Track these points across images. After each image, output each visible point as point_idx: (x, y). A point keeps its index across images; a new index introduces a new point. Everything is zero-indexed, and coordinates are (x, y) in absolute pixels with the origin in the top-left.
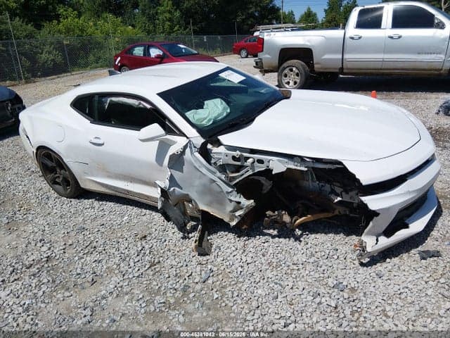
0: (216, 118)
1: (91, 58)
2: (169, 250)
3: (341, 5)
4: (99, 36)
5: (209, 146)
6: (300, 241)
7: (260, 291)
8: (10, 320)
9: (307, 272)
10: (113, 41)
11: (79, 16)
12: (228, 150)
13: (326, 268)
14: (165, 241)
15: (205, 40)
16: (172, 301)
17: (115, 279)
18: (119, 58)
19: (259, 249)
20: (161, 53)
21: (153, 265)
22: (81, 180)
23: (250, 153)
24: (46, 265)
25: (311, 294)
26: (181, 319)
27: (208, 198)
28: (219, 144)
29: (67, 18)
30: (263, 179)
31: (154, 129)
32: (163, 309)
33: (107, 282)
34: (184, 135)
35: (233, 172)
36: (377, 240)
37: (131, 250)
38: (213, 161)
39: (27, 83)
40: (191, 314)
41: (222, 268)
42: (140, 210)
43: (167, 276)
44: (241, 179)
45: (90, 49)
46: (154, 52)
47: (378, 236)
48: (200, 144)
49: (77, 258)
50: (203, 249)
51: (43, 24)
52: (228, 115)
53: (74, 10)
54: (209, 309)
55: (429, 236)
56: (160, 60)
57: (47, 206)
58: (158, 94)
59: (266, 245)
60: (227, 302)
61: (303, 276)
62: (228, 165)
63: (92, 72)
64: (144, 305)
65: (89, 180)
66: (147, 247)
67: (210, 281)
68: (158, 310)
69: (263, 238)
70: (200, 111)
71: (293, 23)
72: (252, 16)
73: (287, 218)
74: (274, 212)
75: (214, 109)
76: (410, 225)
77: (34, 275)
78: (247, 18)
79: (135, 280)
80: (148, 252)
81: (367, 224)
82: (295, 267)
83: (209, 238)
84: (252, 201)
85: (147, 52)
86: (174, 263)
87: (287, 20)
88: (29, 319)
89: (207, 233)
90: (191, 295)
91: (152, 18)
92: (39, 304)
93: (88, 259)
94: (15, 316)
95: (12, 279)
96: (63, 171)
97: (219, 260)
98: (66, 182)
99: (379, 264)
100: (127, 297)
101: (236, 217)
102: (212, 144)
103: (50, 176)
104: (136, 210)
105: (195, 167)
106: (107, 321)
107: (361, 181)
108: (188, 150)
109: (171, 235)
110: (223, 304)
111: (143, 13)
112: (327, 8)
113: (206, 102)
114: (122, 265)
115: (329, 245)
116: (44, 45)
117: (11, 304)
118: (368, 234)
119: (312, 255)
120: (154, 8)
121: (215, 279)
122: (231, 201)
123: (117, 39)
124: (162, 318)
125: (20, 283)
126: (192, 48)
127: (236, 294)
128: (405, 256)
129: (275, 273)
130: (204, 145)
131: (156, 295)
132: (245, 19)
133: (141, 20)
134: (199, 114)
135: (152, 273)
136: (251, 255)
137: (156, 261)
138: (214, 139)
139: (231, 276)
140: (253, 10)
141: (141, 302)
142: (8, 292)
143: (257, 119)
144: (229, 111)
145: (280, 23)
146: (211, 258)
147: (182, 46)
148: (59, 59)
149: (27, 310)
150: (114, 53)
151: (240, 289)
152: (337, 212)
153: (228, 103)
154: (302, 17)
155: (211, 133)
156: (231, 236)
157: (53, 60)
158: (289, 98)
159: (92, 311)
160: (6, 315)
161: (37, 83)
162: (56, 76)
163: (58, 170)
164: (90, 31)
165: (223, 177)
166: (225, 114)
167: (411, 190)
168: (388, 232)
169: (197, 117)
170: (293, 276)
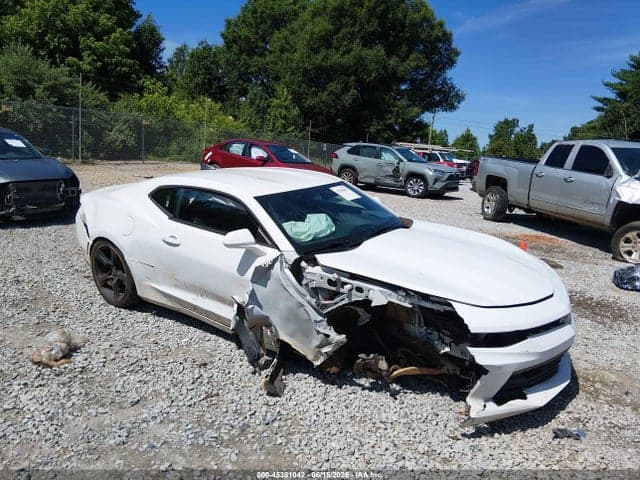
0: (317, 234)
1: (174, 147)
2: (232, 383)
3: (512, 132)
4: (189, 121)
5: (303, 264)
6: (396, 399)
7: (333, 444)
8: (30, 425)
9: (395, 433)
10: (207, 131)
11: (169, 93)
12: (324, 271)
13: (419, 432)
14: (229, 373)
15: (325, 149)
16: (226, 437)
17: (161, 403)
18: (210, 153)
19: (343, 399)
20: (265, 155)
21: (209, 396)
22: (140, 285)
23: (350, 278)
24: (80, 376)
25: (395, 455)
26: (234, 458)
27: (292, 326)
28: (315, 263)
29: (153, 93)
30: (360, 311)
31: (244, 235)
32: (214, 444)
33: (150, 406)
34: (275, 246)
35: (326, 299)
36: (485, 406)
37: (185, 376)
38: (304, 282)
39: (83, 163)
40: (246, 455)
41: (293, 413)
42: (204, 334)
43: (225, 410)
44: (334, 307)
45: (176, 136)
46: (257, 153)
47: (486, 401)
48: (293, 260)
49: (118, 374)
50: (273, 389)
51: (120, 94)
52: (332, 234)
53: (165, 85)
54: (269, 454)
55: (554, 418)
56: (262, 162)
57: (89, 313)
58: (256, 198)
59: (352, 396)
60: (292, 450)
61: (390, 437)
62: (321, 288)
63: (171, 165)
64: (192, 436)
65: (149, 288)
66: (205, 375)
67: (276, 424)
68: (207, 444)
69: (350, 389)
70: (300, 223)
71: (445, 145)
72: (390, 127)
73: (383, 365)
74: (368, 355)
75: (317, 224)
76: (528, 396)
77: (64, 384)
78: (384, 130)
79: (185, 409)
80: (205, 382)
81: (474, 383)
82: (382, 426)
83: (283, 377)
84: (344, 336)
85: (247, 151)
86: (236, 398)
87: (437, 141)
88: (52, 429)
89: (282, 371)
90: (250, 436)
91: (262, 112)
92: (66, 416)
93: (132, 377)
94: (36, 423)
95: (36, 384)
96: (120, 272)
97: (291, 404)
98: (120, 286)
99: (484, 438)
100: (172, 425)
101: (321, 354)
102: (307, 262)
103: (102, 276)
104: (199, 333)
105: (282, 285)
106: (145, 446)
107: (470, 328)
108: (277, 265)
109: (237, 367)
110: (287, 451)
111: (252, 103)
112: (492, 133)
113: (308, 216)
114: (172, 390)
115: (429, 408)
116: (116, 121)
117: (32, 409)
118: (475, 395)
119: (406, 415)
120: (266, 99)
121: (282, 424)
122: (318, 332)
123: (211, 129)
124: (210, 453)
125: (46, 390)
126: (306, 155)
127: (304, 443)
128: (519, 434)
129: (356, 428)
130: (297, 262)
131: (208, 428)
132: (382, 129)
133: (247, 111)
134: (298, 227)
135: (207, 404)
136: (331, 404)
137: (214, 392)
138: (310, 257)
139: (302, 423)
140: (392, 121)
141: (188, 433)
142: (30, 397)
143: (365, 243)
144: (334, 229)
145: (426, 143)
146: (282, 400)
147: (292, 151)
148: (132, 142)
149: (51, 419)
150: (204, 146)
151: (311, 439)
152: (444, 370)
153: (335, 220)
154: (458, 140)
155: (308, 251)
156: (311, 379)
157: (123, 141)
158: (407, 228)
159: (129, 433)
160: (24, 421)
161: (97, 167)
162: (123, 162)
163: (114, 270)
164: (179, 114)
165: (313, 301)
166: (328, 232)
167: (531, 351)
168: (500, 398)
169: (295, 230)
170: (378, 435)
